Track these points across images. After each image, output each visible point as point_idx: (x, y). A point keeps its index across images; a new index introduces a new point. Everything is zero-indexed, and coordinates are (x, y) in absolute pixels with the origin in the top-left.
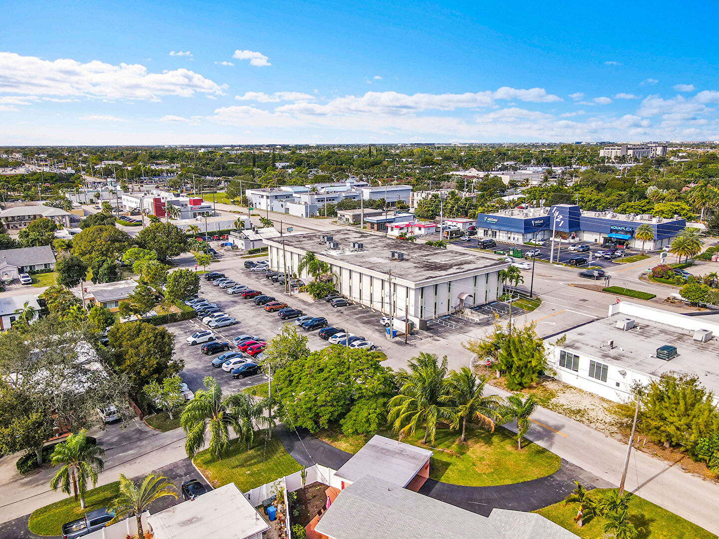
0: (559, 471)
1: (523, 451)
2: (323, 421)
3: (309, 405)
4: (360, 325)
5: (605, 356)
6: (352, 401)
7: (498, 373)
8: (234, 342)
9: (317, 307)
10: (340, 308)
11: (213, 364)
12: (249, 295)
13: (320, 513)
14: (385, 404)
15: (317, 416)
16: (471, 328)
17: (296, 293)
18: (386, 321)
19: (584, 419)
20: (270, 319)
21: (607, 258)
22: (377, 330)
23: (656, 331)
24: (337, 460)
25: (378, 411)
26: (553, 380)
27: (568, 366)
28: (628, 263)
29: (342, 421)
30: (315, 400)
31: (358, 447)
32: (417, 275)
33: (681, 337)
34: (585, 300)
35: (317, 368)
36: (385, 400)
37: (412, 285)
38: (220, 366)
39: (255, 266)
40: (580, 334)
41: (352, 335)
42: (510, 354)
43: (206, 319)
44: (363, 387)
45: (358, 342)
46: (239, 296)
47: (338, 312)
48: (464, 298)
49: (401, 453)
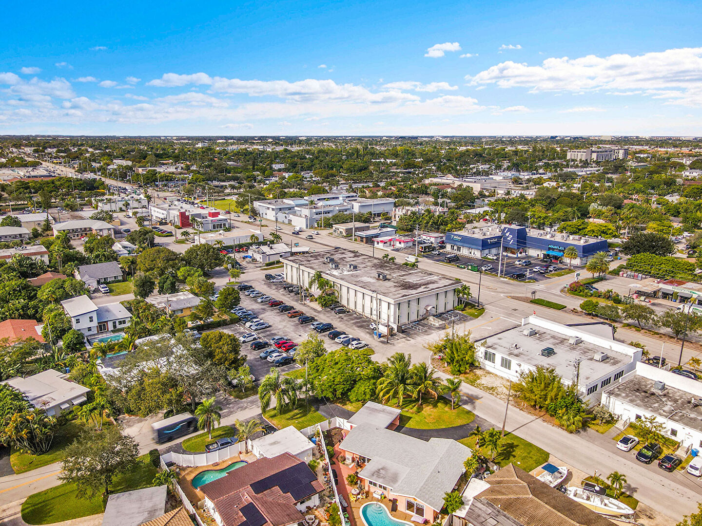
0: (473, 422)
1: (454, 411)
2: (338, 393)
3: (330, 384)
4: (356, 328)
5: (511, 354)
6: (355, 381)
7: (446, 364)
8: (271, 341)
9: (324, 314)
10: (341, 315)
11: (261, 357)
12: (274, 304)
13: (340, 441)
14: (374, 384)
15: (335, 390)
16: (433, 331)
17: (308, 302)
18: (374, 326)
19: (494, 393)
20: (293, 324)
21: (541, 273)
22: (368, 332)
23: (549, 337)
24: (348, 415)
25: (370, 387)
26: (481, 368)
27: (490, 360)
28: (557, 277)
29: (349, 393)
30: (334, 381)
31: (358, 409)
32: (396, 293)
33: (563, 341)
34: (515, 310)
35: (334, 362)
36: (375, 381)
37: (392, 301)
38: (266, 358)
39: (274, 278)
40: (500, 339)
41: (351, 336)
42: (453, 352)
43: (248, 324)
44: (362, 373)
45: (355, 342)
46: (266, 304)
47: (339, 318)
48: (429, 309)
49: (383, 411)
